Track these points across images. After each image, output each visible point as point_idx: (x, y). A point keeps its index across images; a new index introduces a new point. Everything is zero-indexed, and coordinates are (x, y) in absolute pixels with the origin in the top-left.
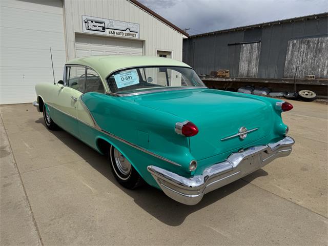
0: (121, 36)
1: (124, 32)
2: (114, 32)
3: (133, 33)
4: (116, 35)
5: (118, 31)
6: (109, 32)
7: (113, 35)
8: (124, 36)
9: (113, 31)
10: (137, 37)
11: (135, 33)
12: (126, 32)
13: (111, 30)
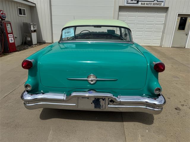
0: (149, 6)
1: (152, 3)
2: (145, 4)
3: (159, 3)
4: (146, 5)
5: (148, 2)
6: (141, 3)
7: (144, 6)
8: (152, 5)
9: (144, 2)
10: (162, 5)
11: (161, 3)
12: (154, 2)
13: (142, 2)
